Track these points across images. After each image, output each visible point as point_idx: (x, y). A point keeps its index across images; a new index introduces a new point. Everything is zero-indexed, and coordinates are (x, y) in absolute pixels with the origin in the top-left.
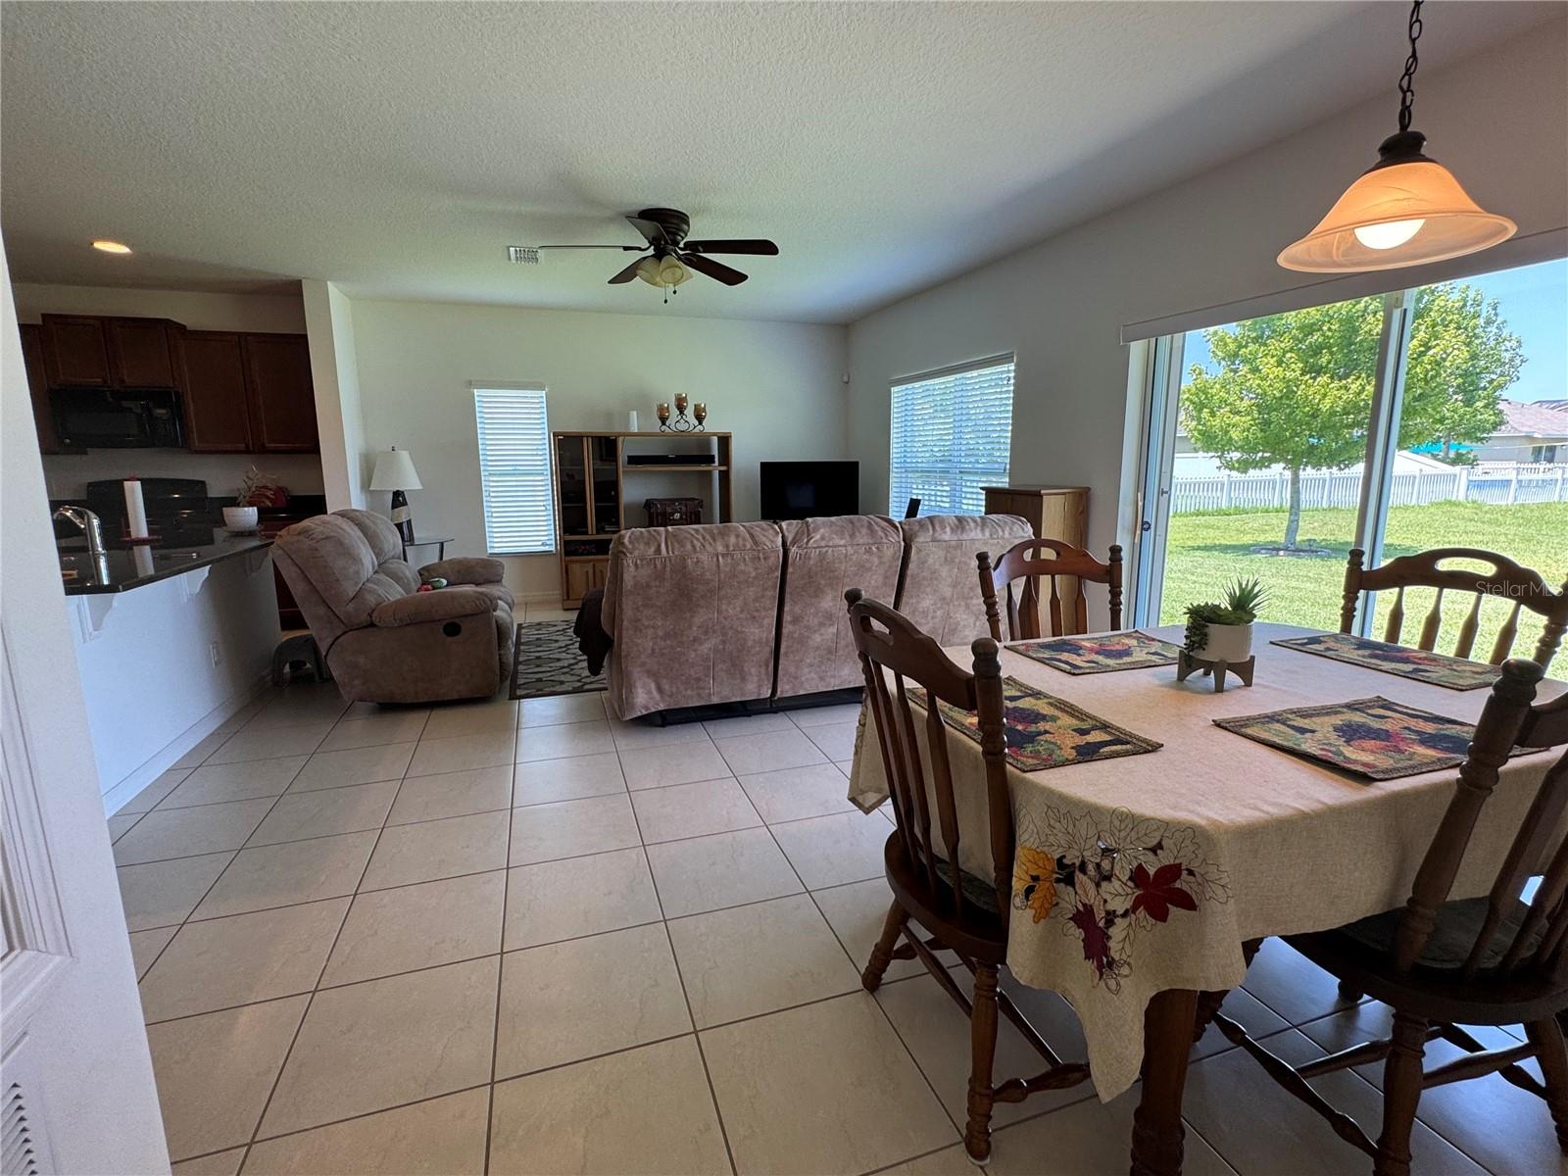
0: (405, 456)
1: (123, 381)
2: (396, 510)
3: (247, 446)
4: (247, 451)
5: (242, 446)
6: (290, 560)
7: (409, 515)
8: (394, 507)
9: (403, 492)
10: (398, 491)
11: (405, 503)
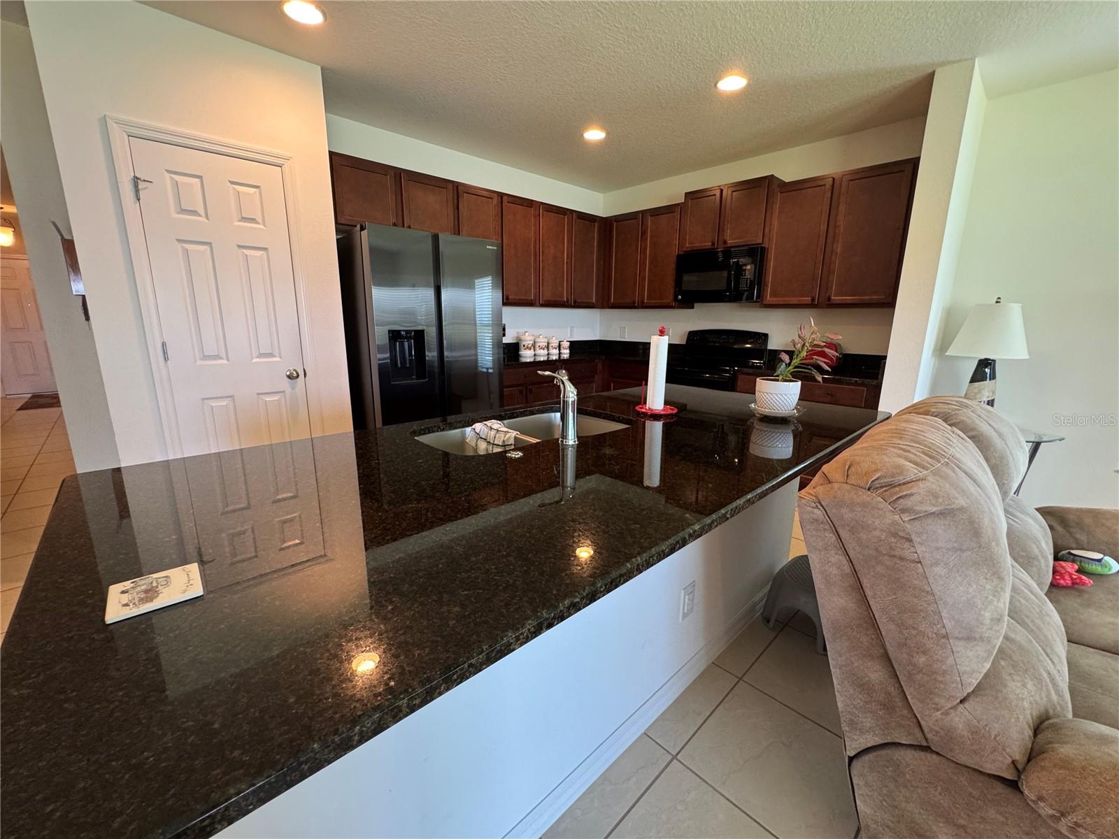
0: (1015, 313)
1: (725, 242)
2: (977, 384)
3: (813, 300)
4: (812, 305)
5: (807, 300)
6: (833, 538)
7: (994, 392)
8: (973, 380)
9: (994, 361)
10: (987, 360)
11: (993, 377)
